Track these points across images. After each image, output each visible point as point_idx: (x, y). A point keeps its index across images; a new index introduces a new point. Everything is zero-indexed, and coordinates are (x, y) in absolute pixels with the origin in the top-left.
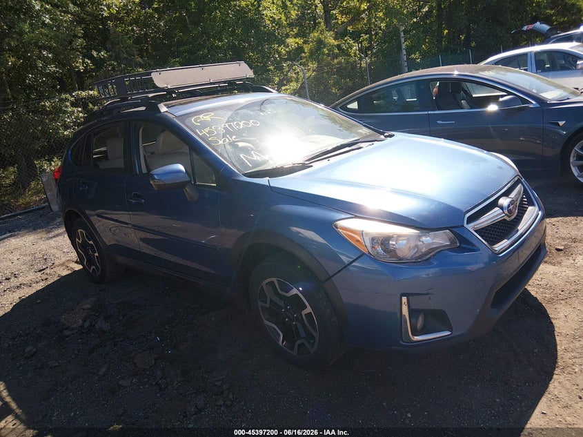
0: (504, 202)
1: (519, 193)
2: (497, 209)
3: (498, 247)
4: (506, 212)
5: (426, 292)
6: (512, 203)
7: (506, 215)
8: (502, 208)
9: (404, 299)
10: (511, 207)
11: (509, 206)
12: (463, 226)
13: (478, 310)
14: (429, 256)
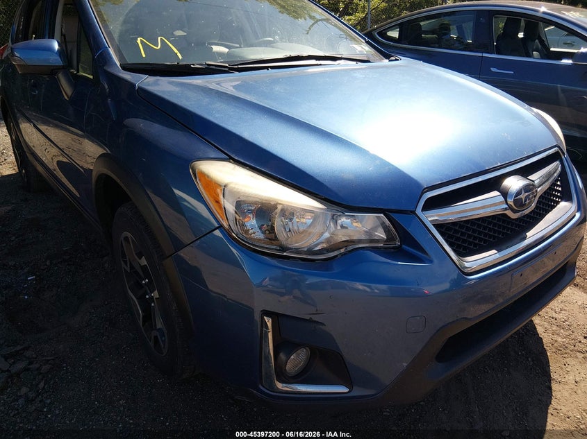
0: (514, 184)
1: (549, 175)
2: (495, 193)
3: (474, 261)
4: (510, 201)
5: (307, 317)
6: (528, 188)
7: (510, 208)
8: (505, 194)
9: (269, 321)
10: (523, 196)
11: (519, 193)
12: (414, 212)
13: (405, 364)
14: (335, 253)
